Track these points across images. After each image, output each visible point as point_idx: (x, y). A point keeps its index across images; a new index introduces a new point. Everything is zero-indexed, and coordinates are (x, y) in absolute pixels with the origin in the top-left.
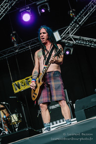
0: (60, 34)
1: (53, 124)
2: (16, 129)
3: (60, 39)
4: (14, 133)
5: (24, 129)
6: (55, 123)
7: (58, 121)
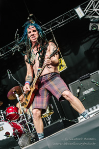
0: (83, 10)
1: (89, 111)
2: (49, 123)
3: (84, 15)
4: (47, 126)
5: (58, 121)
6: (91, 109)
7: (94, 107)
